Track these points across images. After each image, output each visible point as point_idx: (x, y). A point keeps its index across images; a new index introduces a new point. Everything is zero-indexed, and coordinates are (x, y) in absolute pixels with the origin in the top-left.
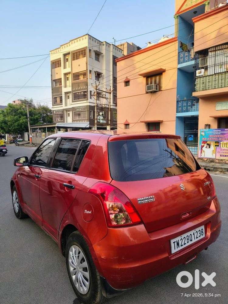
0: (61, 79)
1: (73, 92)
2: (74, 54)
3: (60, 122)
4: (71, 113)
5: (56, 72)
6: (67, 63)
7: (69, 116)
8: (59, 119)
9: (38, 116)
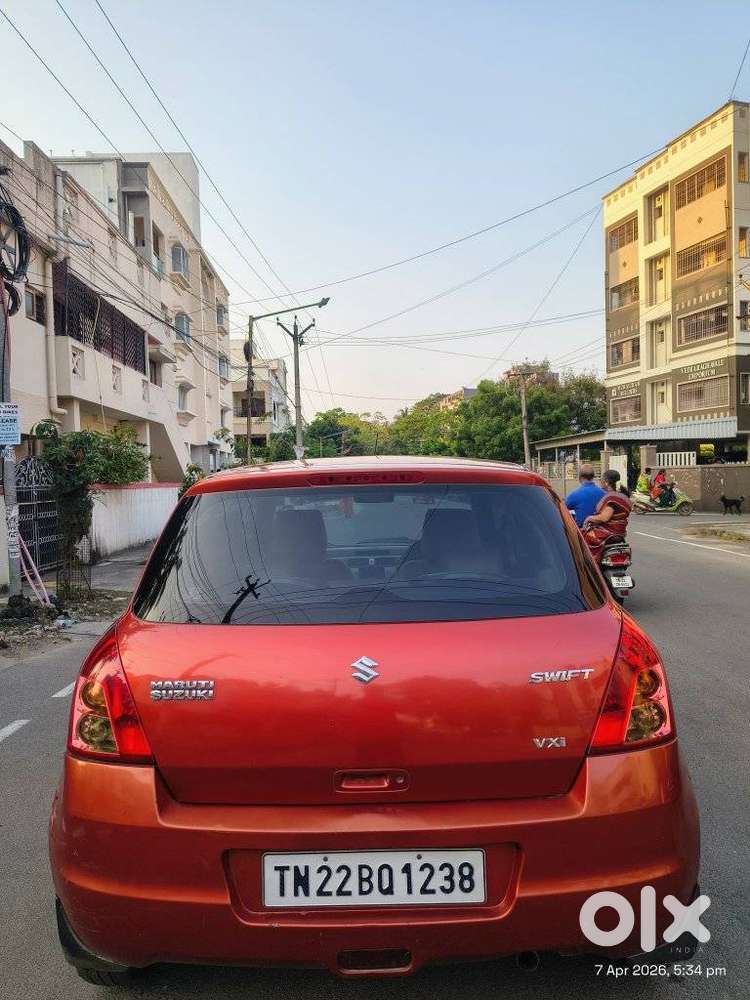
0: (636, 279)
1: (679, 317)
2: (680, 186)
3: (630, 424)
4: (668, 391)
5: (622, 261)
6: (660, 222)
7: (663, 402)
8: (628, 416)
9: (562, 412)
